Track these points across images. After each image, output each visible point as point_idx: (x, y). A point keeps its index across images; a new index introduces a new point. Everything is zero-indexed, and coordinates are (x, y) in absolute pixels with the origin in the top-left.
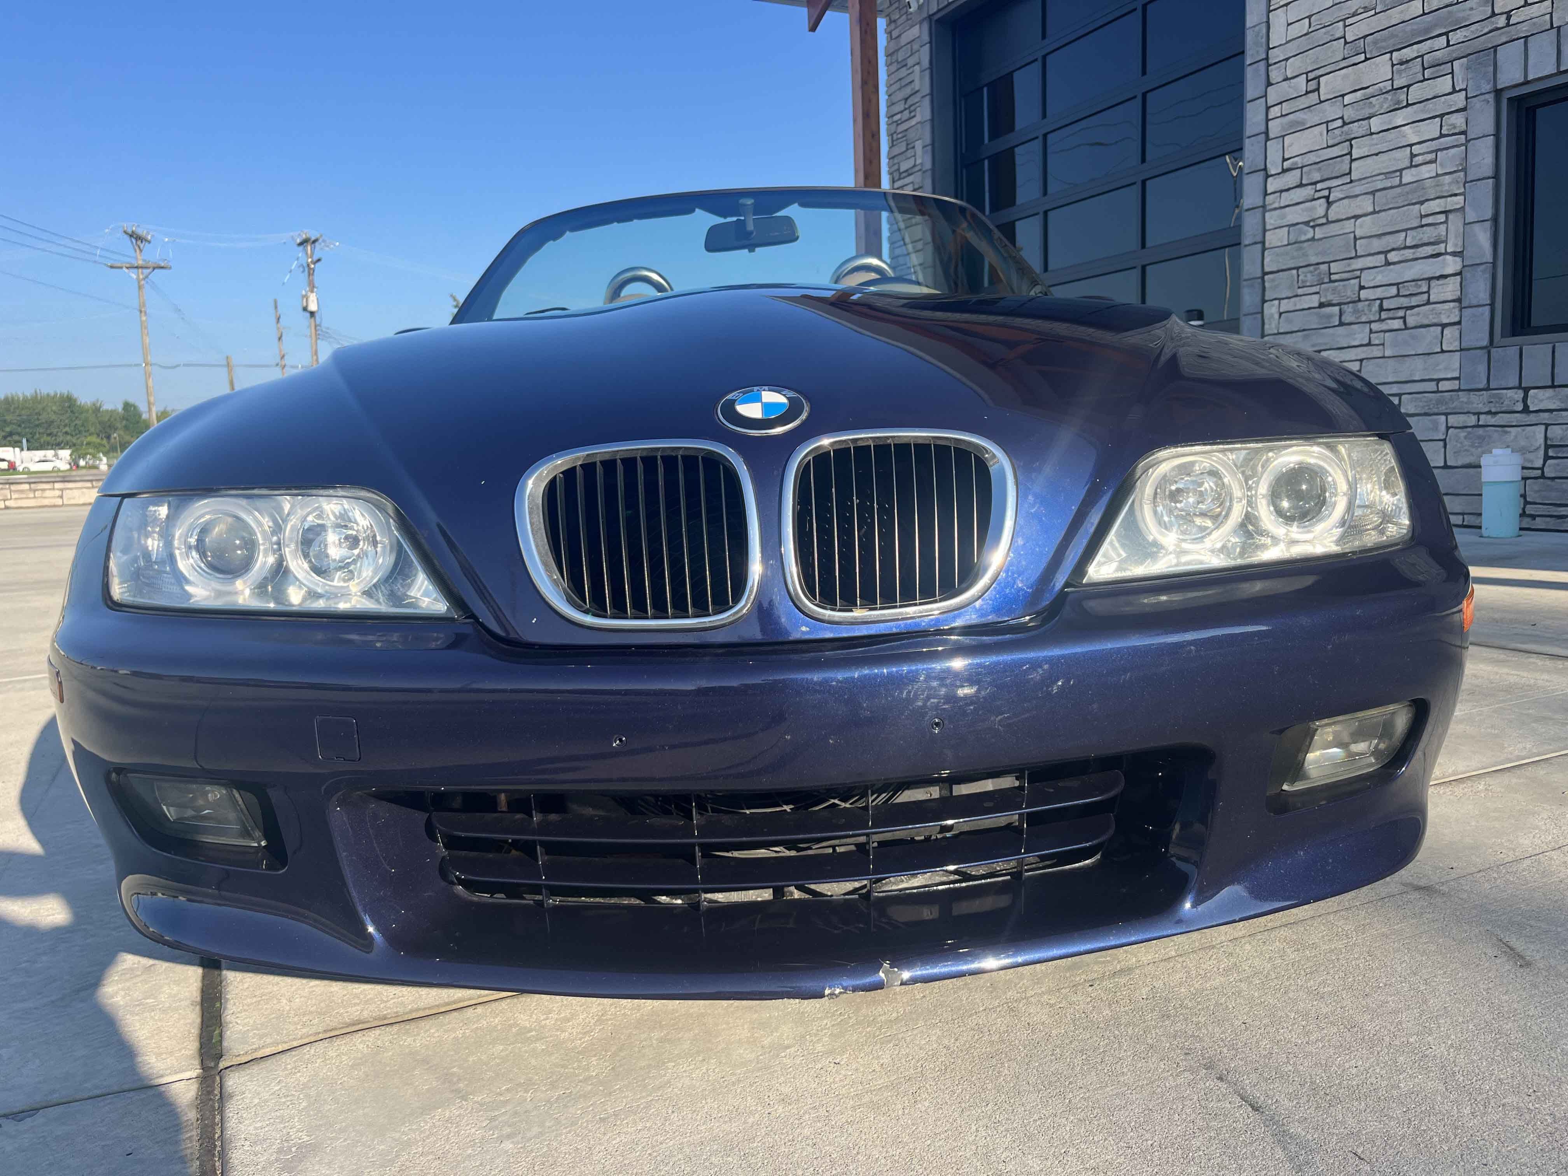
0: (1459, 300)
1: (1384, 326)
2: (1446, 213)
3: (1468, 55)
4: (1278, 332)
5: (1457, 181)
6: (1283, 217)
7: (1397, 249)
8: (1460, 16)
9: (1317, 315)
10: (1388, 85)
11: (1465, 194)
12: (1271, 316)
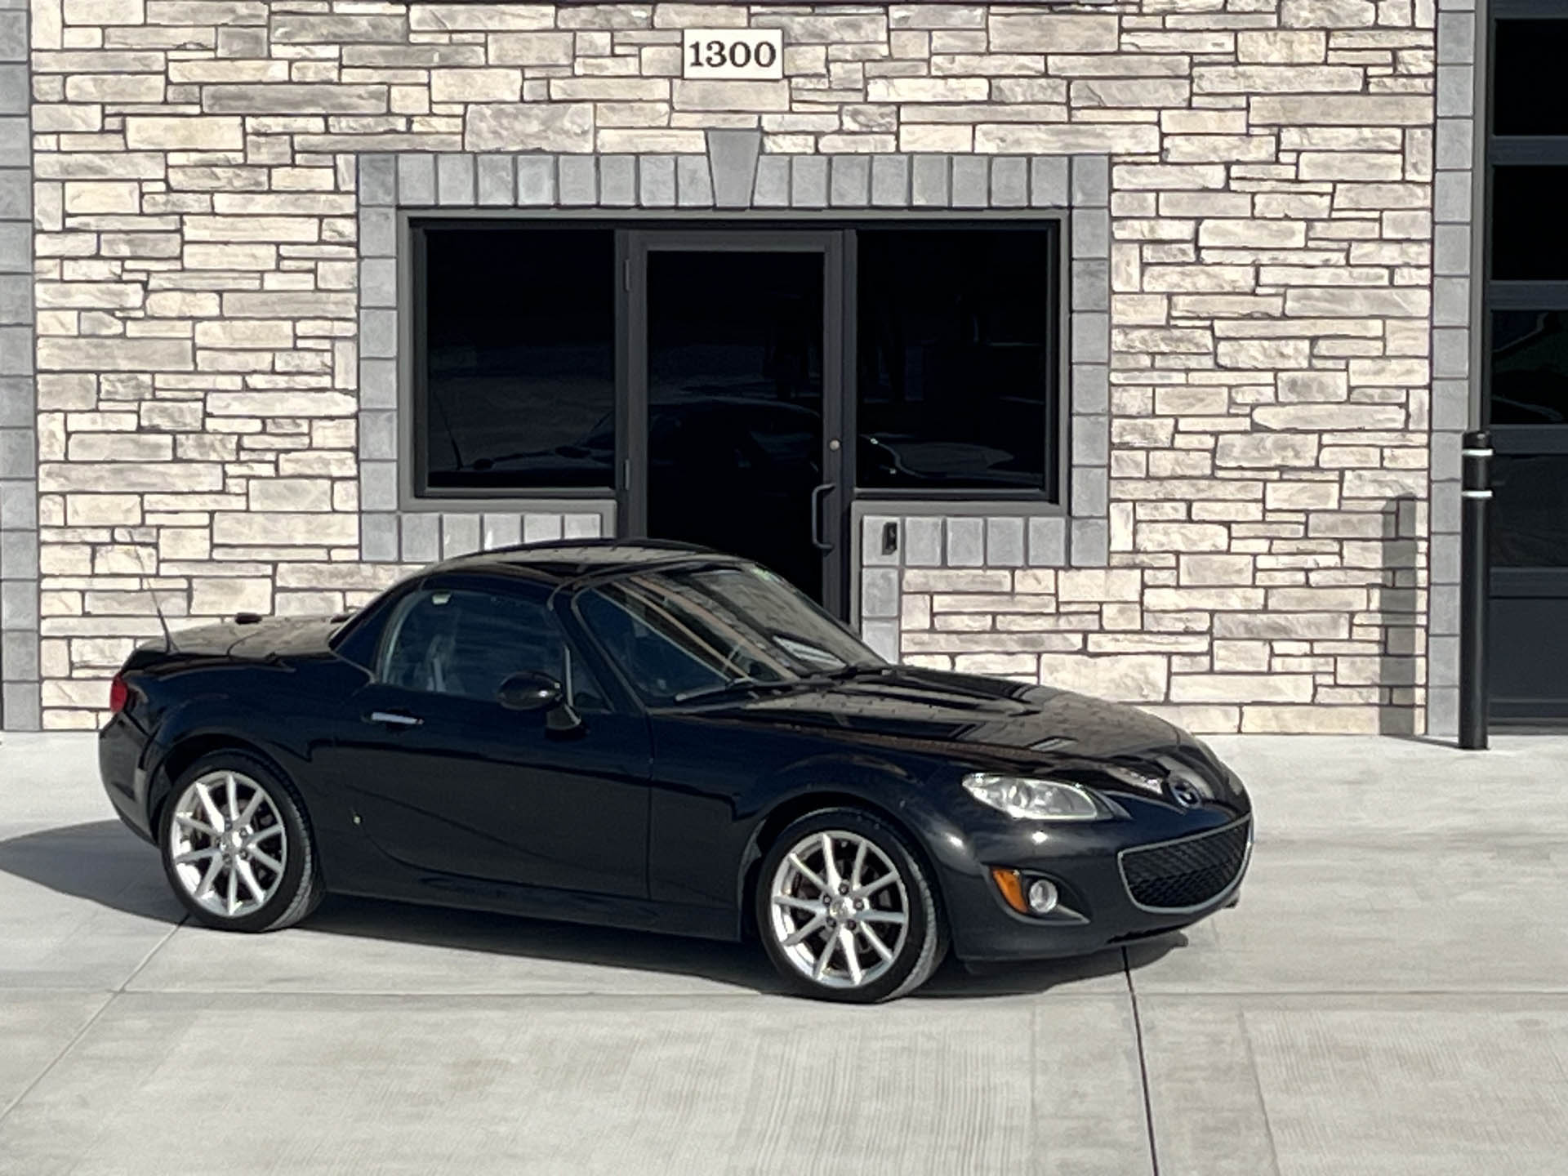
0: (354, 450)
1: (244, 469)
2: (332, 339)
3: (357, 153)
4: (67, 461)
5: (345, 303)
6: (67, 295)
7: (263, 373)
8: (345, 100)
9: (136, 443)
10: (239, 158)
11: (357, 321)
12: (52, 435)
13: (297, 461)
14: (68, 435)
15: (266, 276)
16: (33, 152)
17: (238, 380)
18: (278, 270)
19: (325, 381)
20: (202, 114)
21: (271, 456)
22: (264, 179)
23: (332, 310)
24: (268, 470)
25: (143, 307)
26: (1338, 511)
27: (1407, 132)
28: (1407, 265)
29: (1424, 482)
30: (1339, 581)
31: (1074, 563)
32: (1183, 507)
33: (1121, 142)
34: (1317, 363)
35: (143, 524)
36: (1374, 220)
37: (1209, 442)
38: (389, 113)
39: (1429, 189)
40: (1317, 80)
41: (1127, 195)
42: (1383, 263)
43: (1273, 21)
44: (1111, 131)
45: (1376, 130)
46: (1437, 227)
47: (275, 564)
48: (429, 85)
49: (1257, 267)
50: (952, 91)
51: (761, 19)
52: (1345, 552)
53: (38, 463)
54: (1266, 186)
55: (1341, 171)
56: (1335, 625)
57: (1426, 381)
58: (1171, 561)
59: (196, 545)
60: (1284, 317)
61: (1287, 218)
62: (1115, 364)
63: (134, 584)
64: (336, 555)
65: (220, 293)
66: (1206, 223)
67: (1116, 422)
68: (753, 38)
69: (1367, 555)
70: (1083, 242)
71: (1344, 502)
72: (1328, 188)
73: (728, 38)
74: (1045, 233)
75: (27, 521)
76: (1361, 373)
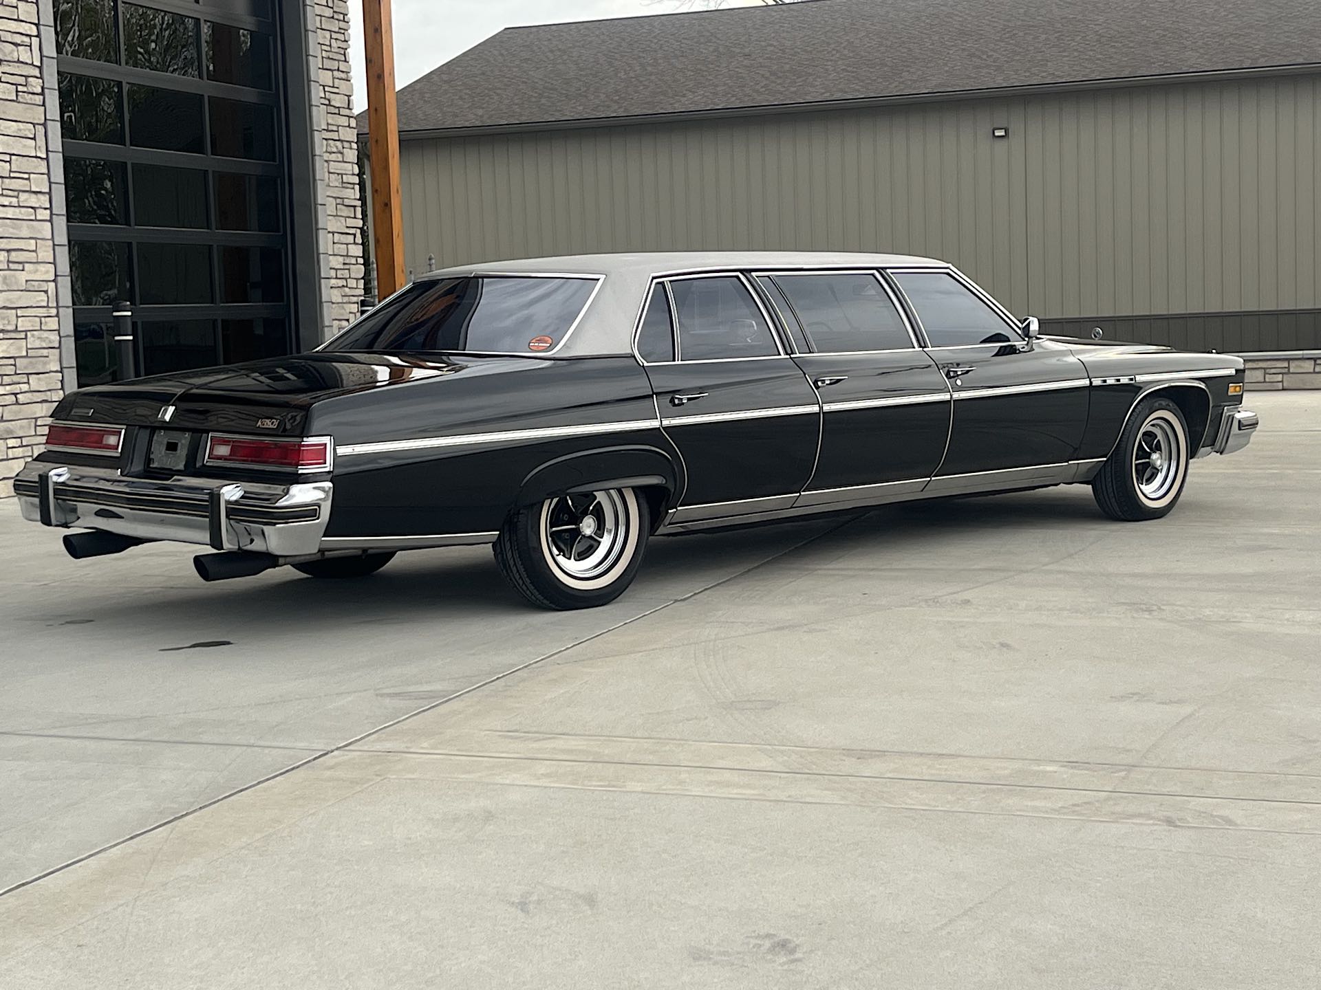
26: (27, 356)
27: (37, 126)
28: (40, 208)
29: (58, 338)
30: (31, 399)
34: (12, 266)
36: (26, 179)
39: (46, 161)
42: (34, 205)
45: (24, 124)
46: (53, 185)
52: (31, 381)
55: (13, 148)
56: (30, 428)
57: (53, 278)
69: (40, 382)
71: (29, 351)
72: (8, 158)
76: (29, 272)
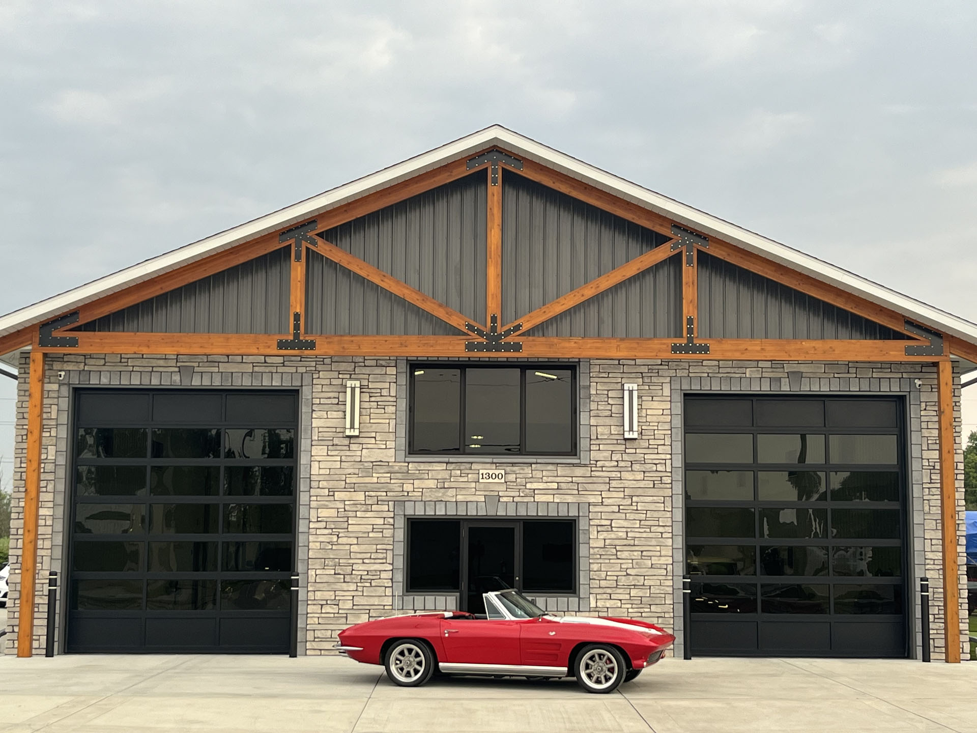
0: (392, 579)
1: (362, 585)
2: (386, 550)
3: (394, 501)
4: (315, 582)
5: (390, 540)
6: (317, 538)
7: (368, 559)
8: (392, 487)
9: (334, 577)
10: (364, 502)
11: (393, 545)
12: (312, 575)
13: (376, 582)
14: (316, 575)
15: (370, 534)
16: (310, 501)
17: (361, 561)
18: (373, 531)
19: (384, 561)
20: (355, 491)
21: (370, 581)
22: (370, 508)
23: (386, 542)
24: (368, 585)
25: (337, 541)
26: (649, 597)
27: (665, 498)
28: (665, 532)
29: (672, 589)
31: (581, 610)
32: (609, 595)
33: (592, 499)
34: (643, 557)
35: (335, 599)
36: (657, 520)
37: (615, 578)
38: (403, 491)
39: (671, 512)
40: (642, 484)
41: (594, 514)
42: (661, 531)
43: (630, 469)
44: (589, 496)
45: (657, 497)
46: (673, 522)
47: (369, 610)
48: (413, 484)
49: (627, 532)
50: (549, 486)
51: (500, 467)
53: (308, 583)
54: (629, 511)
55: (648, 508)
57: (671, 563)
58: (606, 610)
59: (349, 605)
60: (634, 545)
61: (635, 520)
62: (591, 557)
63: (332, 615)
64: (386, 607)
65: (357, 538)
66: (613, 521)
67: (591, 572)
68: (497, 472)
69: (658, 608)
70: (582, 525)
71: (651, 594)
72: (645, 512)
73: (491, 472)
74: (571, 523)
75: (305, 598)
76: (655, 560)
